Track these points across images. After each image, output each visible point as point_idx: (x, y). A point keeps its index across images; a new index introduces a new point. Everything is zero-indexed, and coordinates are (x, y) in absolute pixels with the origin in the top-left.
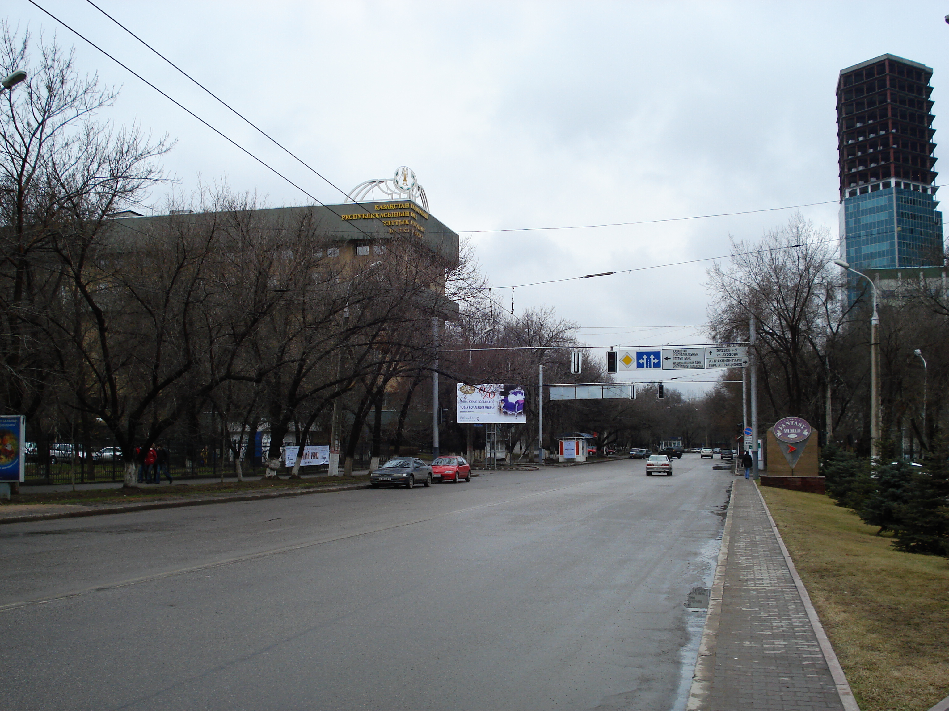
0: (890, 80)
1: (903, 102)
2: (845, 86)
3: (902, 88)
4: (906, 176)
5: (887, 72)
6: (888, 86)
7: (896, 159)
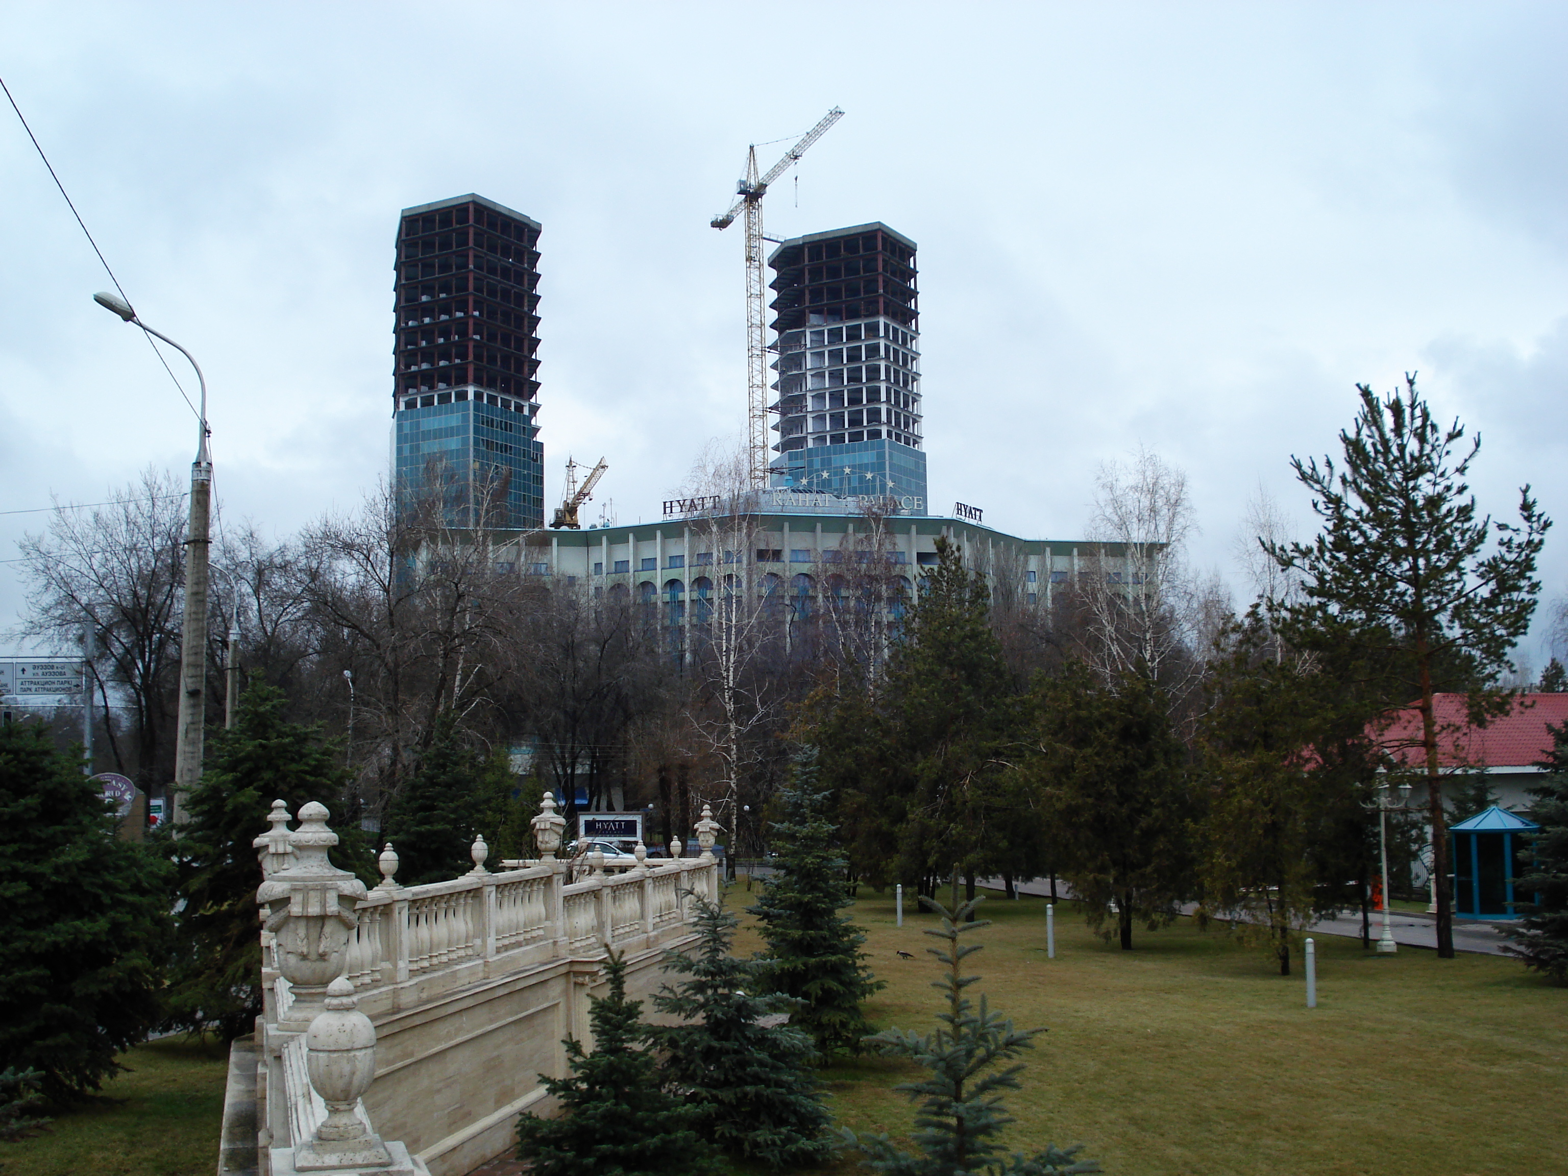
0: (475, 234)
1: (492, 270)
2: (407, 235)
3: (492, 249)
4: (491, 384)
5: (471, 222)
6: (471, 244)
7: (478, 357)
